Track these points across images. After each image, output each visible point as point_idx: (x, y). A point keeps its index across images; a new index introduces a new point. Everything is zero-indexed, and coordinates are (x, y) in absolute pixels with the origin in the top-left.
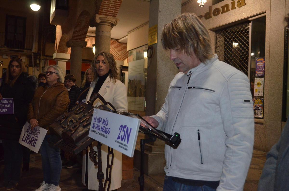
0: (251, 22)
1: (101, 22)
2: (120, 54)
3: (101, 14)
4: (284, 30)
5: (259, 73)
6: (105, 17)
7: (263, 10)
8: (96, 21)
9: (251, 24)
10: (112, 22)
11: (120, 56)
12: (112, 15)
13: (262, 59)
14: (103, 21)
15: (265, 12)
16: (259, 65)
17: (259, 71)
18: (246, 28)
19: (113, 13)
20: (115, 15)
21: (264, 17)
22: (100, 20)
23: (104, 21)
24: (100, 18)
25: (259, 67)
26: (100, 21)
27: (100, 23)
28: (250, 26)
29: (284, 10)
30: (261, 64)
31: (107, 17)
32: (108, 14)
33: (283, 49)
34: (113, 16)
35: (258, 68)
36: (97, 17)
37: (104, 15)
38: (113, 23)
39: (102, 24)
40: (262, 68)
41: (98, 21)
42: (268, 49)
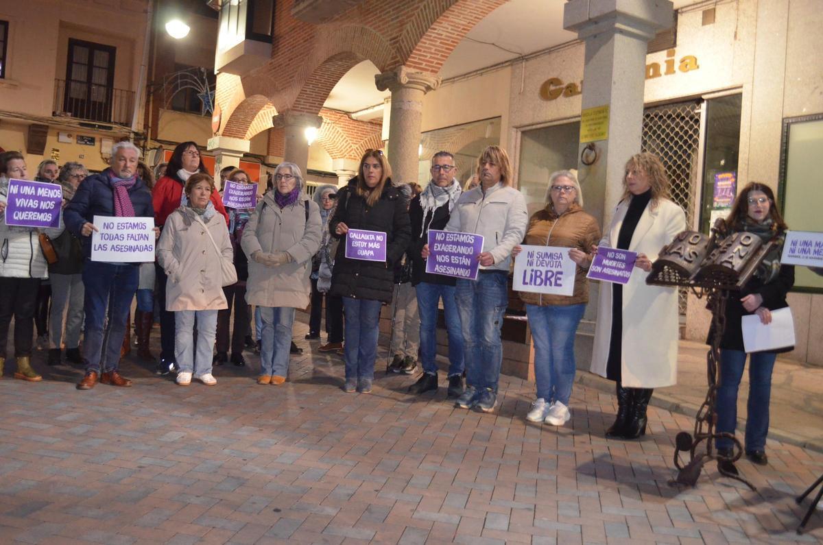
0: (705, 102)
1: (409, 82)
2: (354, 147)
3: (410, 66)
4: (780, 124)
5: (722, 200)
6: (418, 73)
7: (737, 83)
8: (400, 80)
9: (704, 105)
10: (429, 84)
11: (353, 151)
12: (431, 69)
13: (729, 175)
14: (412, 80)
15: (741, 87)
16: (722, 185)
17: (720, 198)
18: (692, 113)
19: (433, 65)
20: (436, 70)
21: (739, 95)
22: (408, 77)
23: (415, 80)
24: (408, 75)
25: (722, 190)
26: (408, 80)
27: (407, 83)
28: (703, 109)
29: (782, 87)
30: (727, 185)
31: (421, 73)
32: (423, 66)
33: (779, 158)
34: (432, 71)
35: (719, 191)
36: (403, 72)
37: (415, 67)
38: (432, 86)
39: (410, 85)
40: (728, 191)
41: (404, 79)
42: (746, 156)
